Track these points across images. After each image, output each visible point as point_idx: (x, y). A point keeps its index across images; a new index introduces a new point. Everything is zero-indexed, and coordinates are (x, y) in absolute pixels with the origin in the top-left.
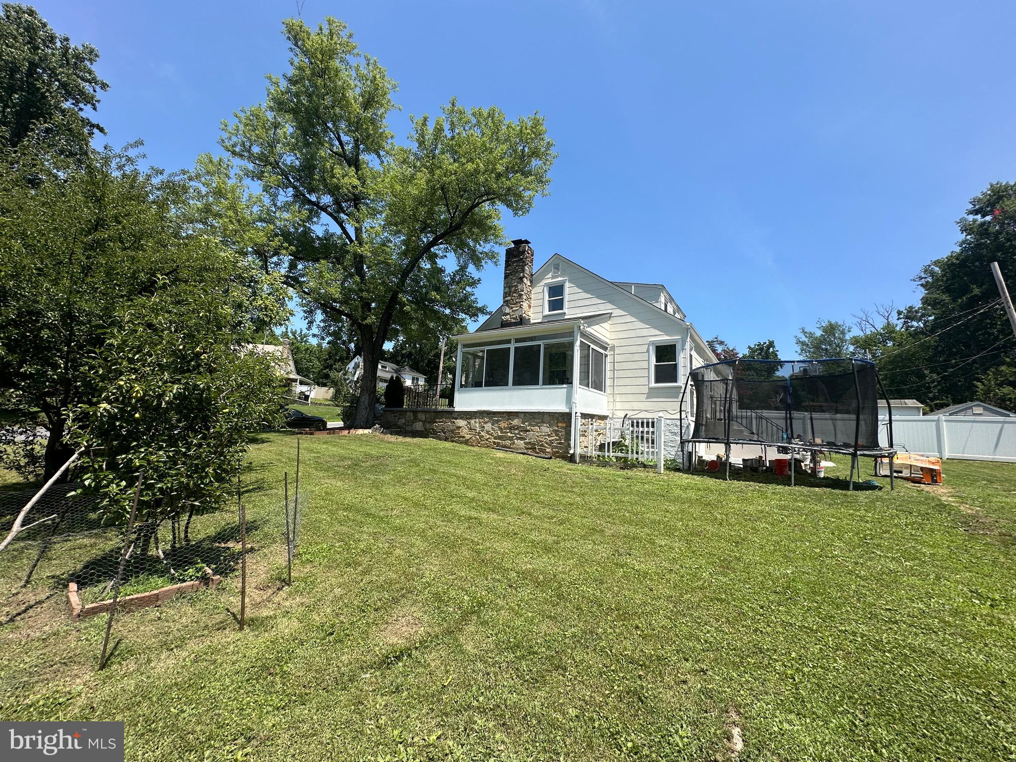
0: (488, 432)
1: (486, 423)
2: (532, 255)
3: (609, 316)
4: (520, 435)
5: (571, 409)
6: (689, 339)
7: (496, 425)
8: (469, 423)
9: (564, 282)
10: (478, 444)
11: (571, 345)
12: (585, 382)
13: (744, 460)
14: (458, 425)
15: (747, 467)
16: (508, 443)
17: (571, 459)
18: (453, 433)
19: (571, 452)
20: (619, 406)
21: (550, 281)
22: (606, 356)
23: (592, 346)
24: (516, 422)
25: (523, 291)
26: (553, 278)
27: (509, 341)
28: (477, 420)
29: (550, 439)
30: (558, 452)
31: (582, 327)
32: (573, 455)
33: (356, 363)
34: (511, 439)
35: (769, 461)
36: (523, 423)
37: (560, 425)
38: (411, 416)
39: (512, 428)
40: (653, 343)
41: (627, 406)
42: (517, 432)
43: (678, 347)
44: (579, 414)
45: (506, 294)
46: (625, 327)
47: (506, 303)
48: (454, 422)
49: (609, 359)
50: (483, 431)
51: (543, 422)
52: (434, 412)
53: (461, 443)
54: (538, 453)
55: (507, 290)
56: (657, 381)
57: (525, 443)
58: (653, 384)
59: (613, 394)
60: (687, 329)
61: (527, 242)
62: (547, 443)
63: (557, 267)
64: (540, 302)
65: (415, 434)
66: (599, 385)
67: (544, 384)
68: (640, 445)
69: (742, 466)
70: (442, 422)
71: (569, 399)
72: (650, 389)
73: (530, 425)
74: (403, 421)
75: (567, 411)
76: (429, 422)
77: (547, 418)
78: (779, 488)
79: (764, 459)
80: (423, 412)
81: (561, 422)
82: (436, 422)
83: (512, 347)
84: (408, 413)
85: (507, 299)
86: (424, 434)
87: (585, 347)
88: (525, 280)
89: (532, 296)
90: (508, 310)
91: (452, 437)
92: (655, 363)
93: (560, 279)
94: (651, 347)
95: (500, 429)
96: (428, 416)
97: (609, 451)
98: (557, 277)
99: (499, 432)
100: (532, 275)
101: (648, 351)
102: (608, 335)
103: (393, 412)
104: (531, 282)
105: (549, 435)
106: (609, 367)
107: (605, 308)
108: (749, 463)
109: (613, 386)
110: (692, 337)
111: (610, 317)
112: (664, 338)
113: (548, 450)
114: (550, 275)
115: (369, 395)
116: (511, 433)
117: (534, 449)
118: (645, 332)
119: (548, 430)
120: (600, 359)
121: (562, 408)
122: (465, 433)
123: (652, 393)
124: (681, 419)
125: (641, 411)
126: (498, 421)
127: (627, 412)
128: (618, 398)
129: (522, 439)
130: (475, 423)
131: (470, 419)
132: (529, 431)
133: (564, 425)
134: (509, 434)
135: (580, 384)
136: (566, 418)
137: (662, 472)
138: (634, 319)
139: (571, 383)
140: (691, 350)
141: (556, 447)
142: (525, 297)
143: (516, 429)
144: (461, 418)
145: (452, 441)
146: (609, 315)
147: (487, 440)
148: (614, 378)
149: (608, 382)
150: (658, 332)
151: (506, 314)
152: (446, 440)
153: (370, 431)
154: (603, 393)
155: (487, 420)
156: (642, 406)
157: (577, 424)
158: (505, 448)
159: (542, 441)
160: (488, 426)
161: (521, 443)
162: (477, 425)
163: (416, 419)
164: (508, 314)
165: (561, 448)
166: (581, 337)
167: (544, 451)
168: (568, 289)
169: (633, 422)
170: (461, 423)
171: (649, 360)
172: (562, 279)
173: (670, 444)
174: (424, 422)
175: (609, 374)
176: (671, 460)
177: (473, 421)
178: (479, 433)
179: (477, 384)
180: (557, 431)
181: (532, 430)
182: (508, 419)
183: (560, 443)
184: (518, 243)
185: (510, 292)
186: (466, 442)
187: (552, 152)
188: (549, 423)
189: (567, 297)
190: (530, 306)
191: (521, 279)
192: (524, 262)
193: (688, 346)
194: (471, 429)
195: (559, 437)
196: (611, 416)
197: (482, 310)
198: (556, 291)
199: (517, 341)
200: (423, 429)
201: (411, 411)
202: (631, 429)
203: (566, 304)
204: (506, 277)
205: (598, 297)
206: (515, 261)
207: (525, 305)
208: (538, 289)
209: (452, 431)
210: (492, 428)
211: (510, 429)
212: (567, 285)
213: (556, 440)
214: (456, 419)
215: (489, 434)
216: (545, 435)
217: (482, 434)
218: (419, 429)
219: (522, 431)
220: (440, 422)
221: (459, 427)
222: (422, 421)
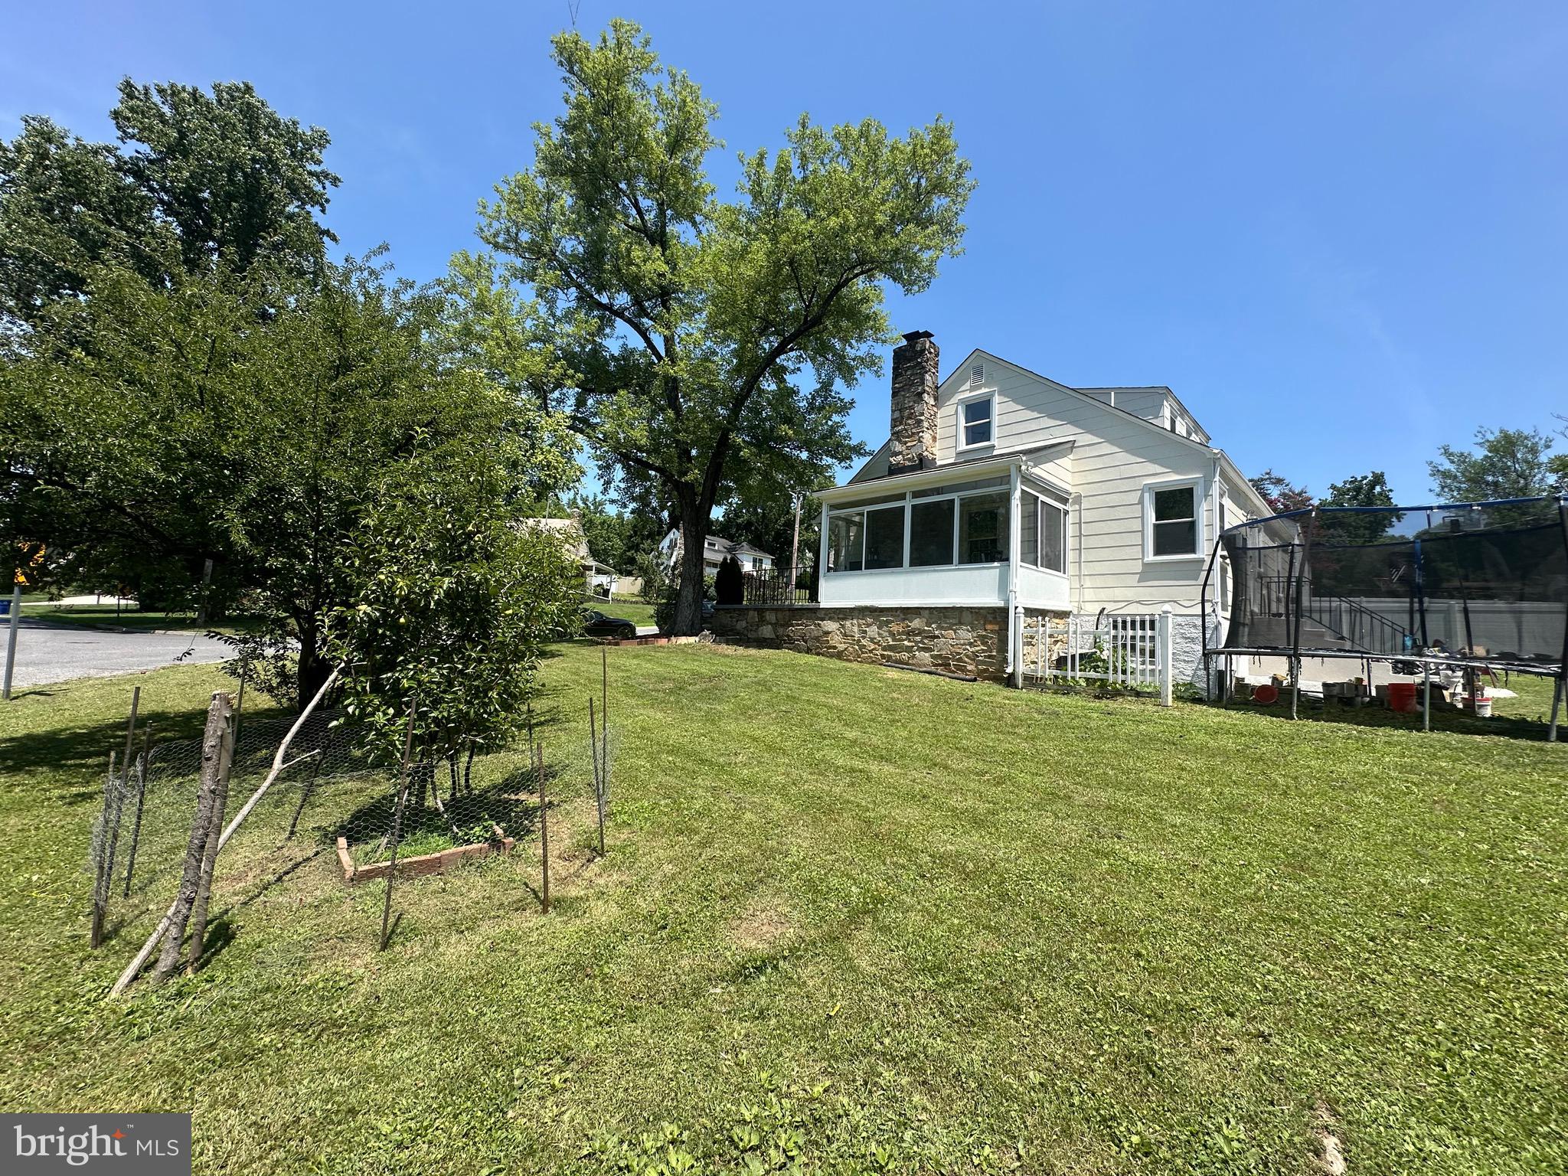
0: (872, 640)
1: (868, 625)
2: (937, 355)
3: (1072, 446)
4: (924, 643)
5: (1007, 601)
6: (1217, 478)
7: (885, 628)
8: (843, 626)
9: (992, 394)
10: (857, 658)
11: (1006, 498)
12: (1030, 555)
13: (1325, 685)
14: (826, 629)
15: (1332, 696)
16: (905, 656)
17: (1010, 682)
18: (818, 641)
19: (1009, 670)
20: (1089, 595)
21: (967, 394)
22: (1066, 513)
23: (1042, 498)
24: (916, 623)
25: (922, 414)
26: (972, 389)
27: (902, 497)
28: (855, 621)
29: (973, 649)
30: (986, 671)
31: (1023, 468)
32: (1012, 675)
33: (671, 541)
34: (909, 649)
35: (1377, 687)
36: (929, 624)
37: (989, 627)
38: (753, 617)
39: (910, 633)
40: (1149, 488)
41: (1104, 595)
42: (918, 638)
43: (1198, 493)
44: (1020, 610)
45: (895, 422)
46: (1099, 463)
47: (897, 436)
48: (819, 625)
49: (1071, 519)
50: (864, 638)
51: (961, 623)
52: (789, 610)
53: (831, 656)
54: (954, 672)
55: (897, 414)
56: (1158, 551)
57: (932, 657)
58: (1151, 557)
59: (1080, 576)
60: (1215, 461)
61: (928, 335)
62: (967, 656)
63: (978, 372)
64: (952, 431)
65: (762, 643)
66: (1054, 563)
67: (961, 562)
68: (1129, 658)
69: (1321, 696)
70: (801, 625)
71: (1004, 586)
72: (1145, 565)
73: (940, 628)
74: (744, 624)
75: (1001, 604)
76: (782, 626)
77: (967, 617)
78: (1399, 734)
79: (1365, 683)
80: (773, 609)
81: (991, 623)
82: (792, 626)
83: (908, 505)
84: (751, 613)
85: (897, 429)
86: (775, 644)
87: (1029, 500)
88: (926, 396)
89: (938, 421)
90: (898, 447)
91: (818, 647)
92: (1154, 521)
93: (984, 390)
94: (1147, 495)
95: (892, 634)
96: (780, 615)
97: (1073, 669)
98: (979, 387)
99: (890, 639)
100: (937, 387)
101: (1141, 502)
102: (1068, 477)
103: (727, 611)
104: (936, 399)
105: (971, 644)
106: (1071, 530)
107: (1062, 433)
108: (1336, 691)
109: (1080, 562)
110: (1223, 474)
111: (1072, 448)
112: (1170, 478)
113: (969, 668)
114: (967, 386)
115: (694, 586)
116: (910, 641)
117: (946, 665)
118: (1137, 470)
119: (969, 635)
120: (1055, 518)
121: (993, 600)
122: (837, 641)
123: (1149, 573)
124: (1203, 615)
125: (1130, 602)
126: (888, 622)
127: (1105, 605)
128: (1088, 583)
129: (926, 649)
130: (853, 626)
131: (843, 619)
132: (938, 637)
133: (996, 628)
134: (906, 643)
135: (1022, 561)
136: (998, 617)
137: (1170, 703)
138: (1116, 449)
139: (1007, 559)
140: (1221, 496)
141: (983, 663)
142: (926, 424)
143: (917, 635)
144: (830, 619)
145: (818, 654)
146: (1070, 445)
147: (871, 651)
148: (1080, 550)
149: (1071, 556)
150: (1159, 469)
151: (896, 454)
152: (807, 653)
153: (697, 639)
154: (1061, 574)
155: (870, 620)
156: (1130, 594)
157: (1018, 626)
158: (900, 664)
159: (959, 654)
160: (873, 631)
161: (926, 657)
162: (856, 629)
163: (762, 621)
164: (900, 453)
165: (991, 664)
166: (1022, 483)
167: (963, 669)
168: (999, 406)
169: (1115, 622)
170: (830, 626)
171: (1142, 517)
172: (987, 390)
173: (1182, 658)
174: (775, 625)
175: (1071, 543)
176: (1184, 685)
177: (848, 623)
178: (859, 641)
179: (854, 566)
180: (983, 636)
181: (943, 636)
182: (904, 619)
183: (990, 657)
184: (913, 337)
185: (902, 418)
186: (839, 656)
187: (967, 180)
188: (971, 624)
189: (996, 420)
190: (934, 439)
191: (920, 395)
192: (924, 367)
193: (1215, 490)
194: (845, 635)
195: (989, 647)
196: (1075, 612)
197: (858, 450)
198: (979, 411)
199: (916, 494)
200: (774, 636)
201: (755, 610)
202: (1113, 632)
203: (995, 432)
204: (895, 394)
205: (1050, 416)
206: (908, 368)
207: (927, 437)
208: (948, 409)
209: (817, 639)
210: (879, 634)
211: (908, 634)
212: (997, 399)
213: (984, 651)
214: (823, 620)
215: (875, 643)
216: (964, 644)
217: (864, 642)
218: (768, 636)
219: (927, 637)
220: (798, 625)
221: (828, 633)
222: (771, 624)
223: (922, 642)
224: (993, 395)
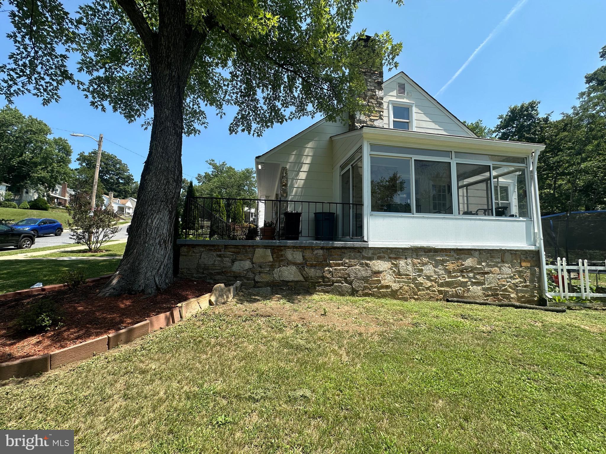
0: (428, 278)
1: (424, 264)
4: (477, 279)
5: (536, 246)
7: (440, 267)
8: (396, 266)
9: (411, 105)
10: (415, 295)
14: (376, 268)
16: (460, 289)
18: (367, 282)
21: (394, 99)
24: (469, 262)
26: (397, 97)
28: (409, 261)
29: (513, 281)
30: (523, 297)
34: (463, 284)
36: (479, 263)
37: (524, 264)
38: (266, 256)
42: (471, 275)
43: (510, 189)
48: (367, 265)
50: (419, 276)
51: (503, 261)
52: (323, 248)
53: (384, 296)
57: (484, 289)
62: (510, 287)
63: (402, 87)
70: (342, 265)
73: (488, 266)
74: (247, 264)
75: (533, 248)
76: (313, 266)
77: (508, 257)
80: (300, 247)
81: (524, 261)
82: (330, 266)
83: (453, 162)
93: (405, 100)
95: (448, 272)
96: (308, 254)
98: (403, 97)
99: (446, 277)
105: (511, 278)
114: (394, 93)
116: (463, 277)
117: (495, 295)
119: (509, 271)
121: (523, 245)
122: (388, 279)
126: (444, 261)
129: (478, 284)
131: (396, 259)
132: (487, 273)
133: (529, 265)
134: (460, 278)
141: (521, 291)
143: (471, 271)
144: (379, 258)
147: (428, 288)
155: (425, 260)
158: (461, 299)
159: (504, 285)
160: (429, 270)
161: (477, 290)
162: (410, 268)
163: (281, 261)
165: (526, 292)
167: (507, 297)
168: (416, 114)
170: (380, 265)
172: (408, 101)
174: (301, 267)
177: (402, 263)
178: (415, 279)
180: (521, 272)
181: (492, 272)
182: (459, 259)
183: (526, 286)
186: (394, 295)
188: (511, 262)
189: (413, 122)
194: (399, 274)
195: (524, 279)
198: (402, 112)
200: (302, 279)
201: (266, 246)
209: (365, 279)
210: (435, 272)
211: (462, 271)
212: (414, 109)
213: (521, 282)
214: (370, 259)
215: (431, 281)
216: (508, 278)
217: (420, 280)
218: (291, 279)
219: (479, 273)
220: (339, 265)
221: (379, 272)
222: (295, 264)
223: (474, 278)
224: (412, 107)
